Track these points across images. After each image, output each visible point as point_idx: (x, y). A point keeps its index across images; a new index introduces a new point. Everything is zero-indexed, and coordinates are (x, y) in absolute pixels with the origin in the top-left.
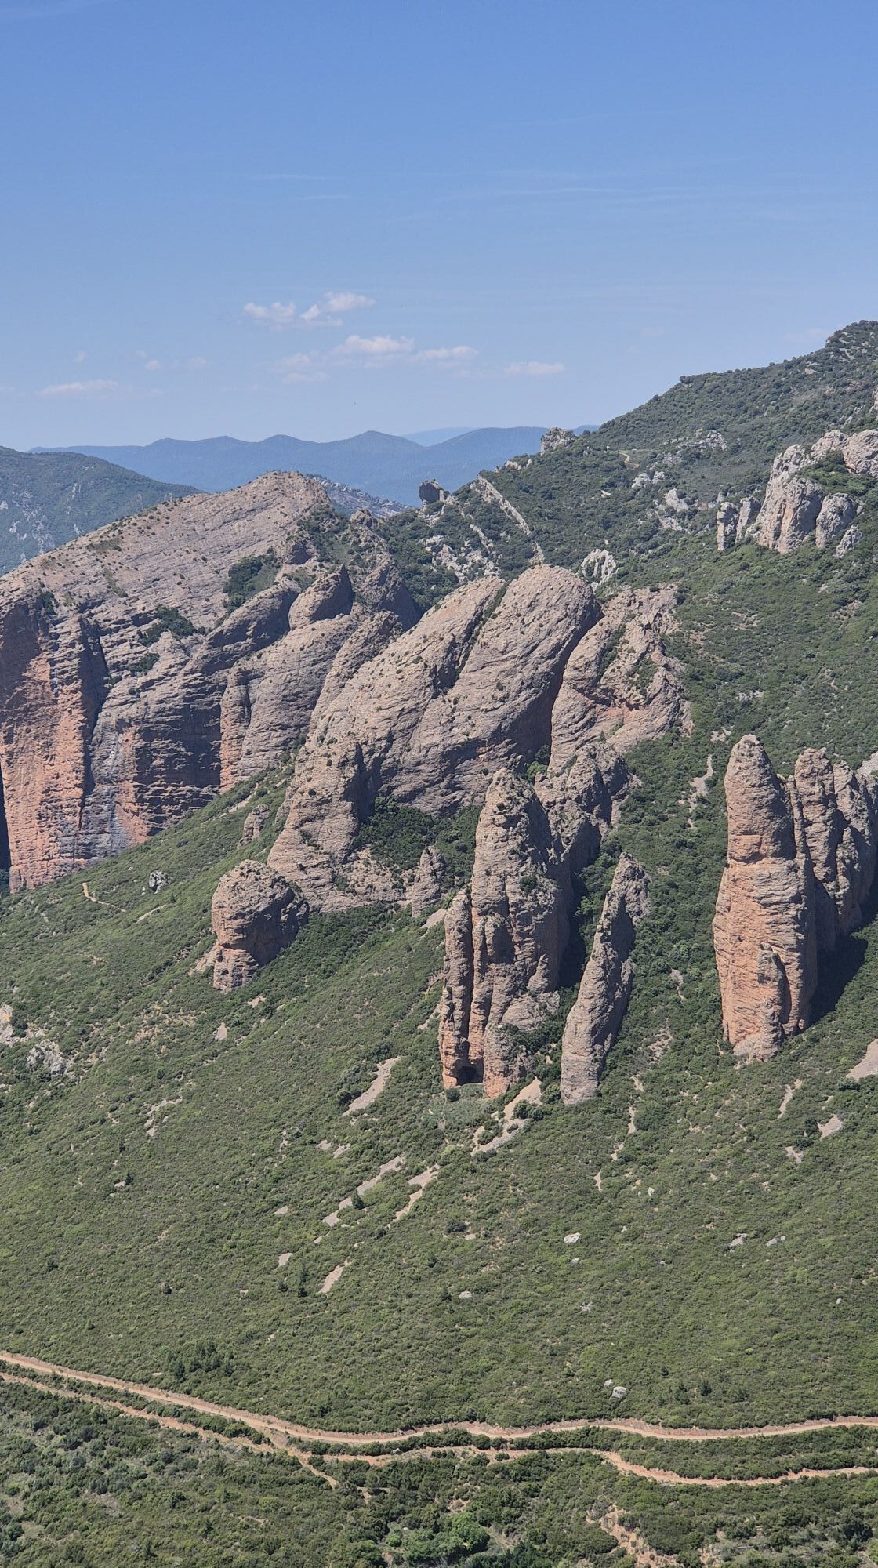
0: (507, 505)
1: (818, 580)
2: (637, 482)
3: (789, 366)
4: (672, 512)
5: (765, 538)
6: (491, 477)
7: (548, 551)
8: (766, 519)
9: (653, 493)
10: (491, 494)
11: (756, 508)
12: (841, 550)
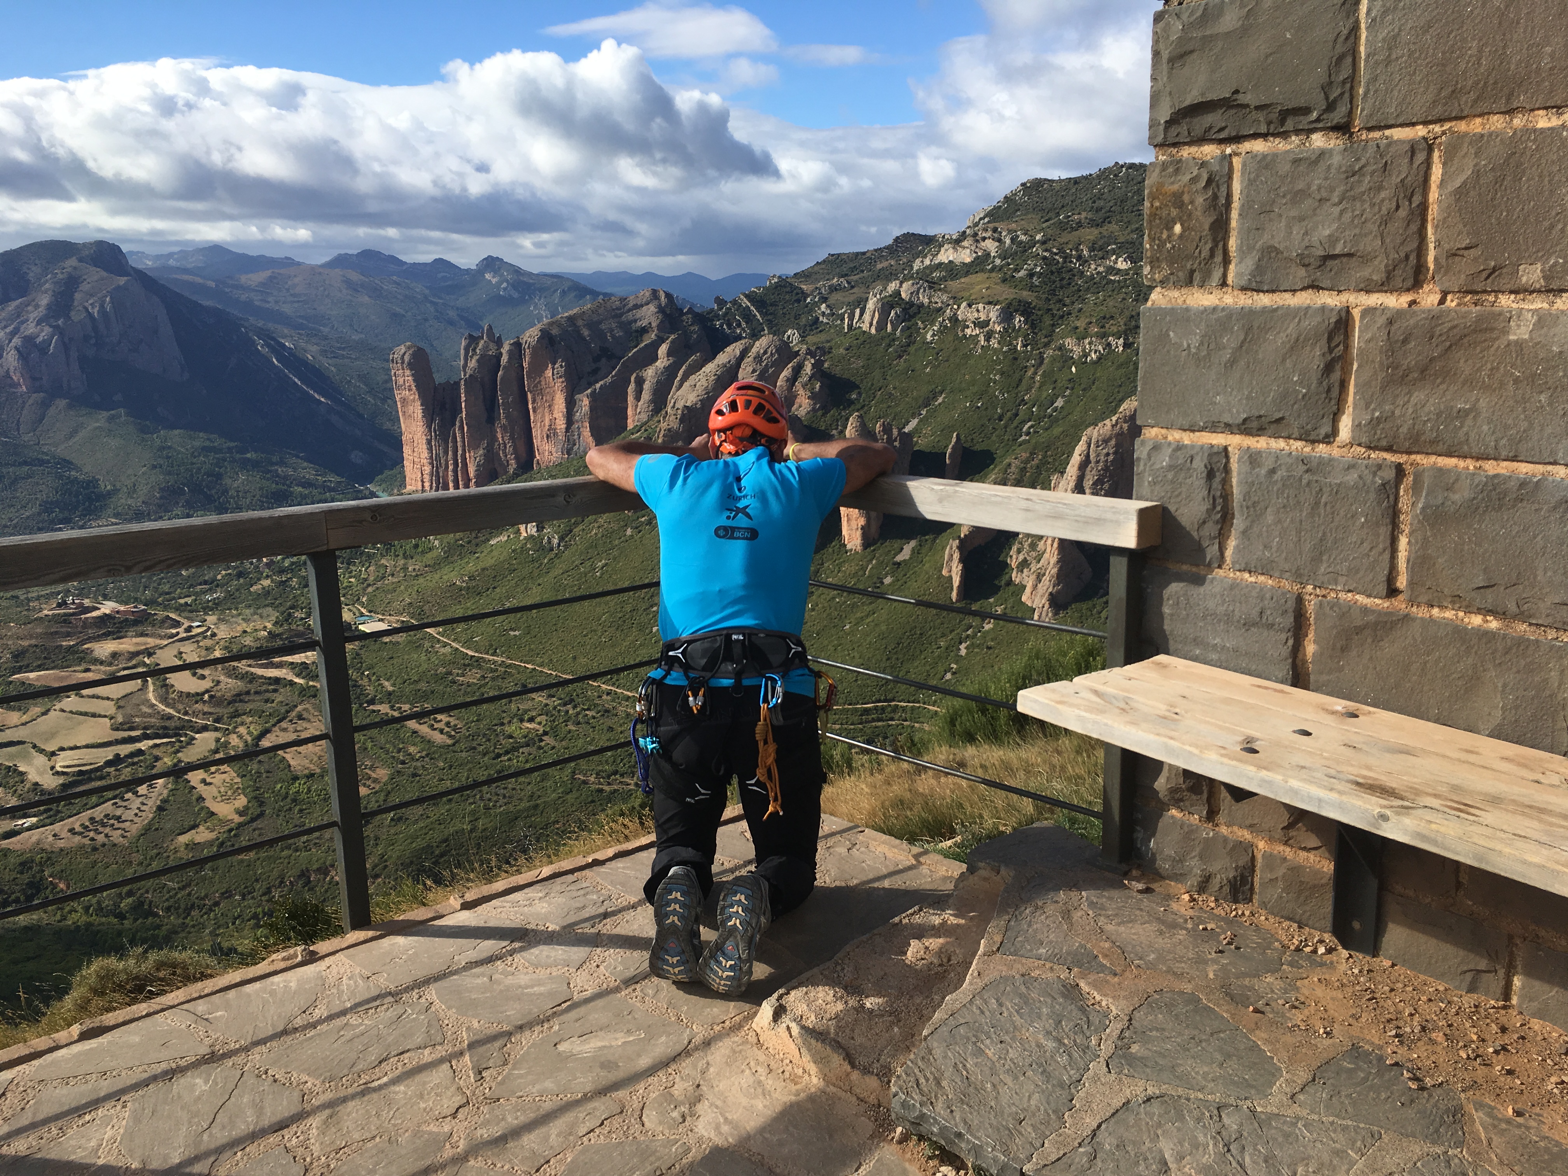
0: (752, 308)
1: (889, 346)
2: (809, 300)
3: (876, 250)
4: (823, 313)
5: (865, 327)
6: (746, 296)
7: (770, 329)
8: (867, 317)
9: (817, 305)
10: (746, 302)
11: (861, 315)
12: (898, 332)
